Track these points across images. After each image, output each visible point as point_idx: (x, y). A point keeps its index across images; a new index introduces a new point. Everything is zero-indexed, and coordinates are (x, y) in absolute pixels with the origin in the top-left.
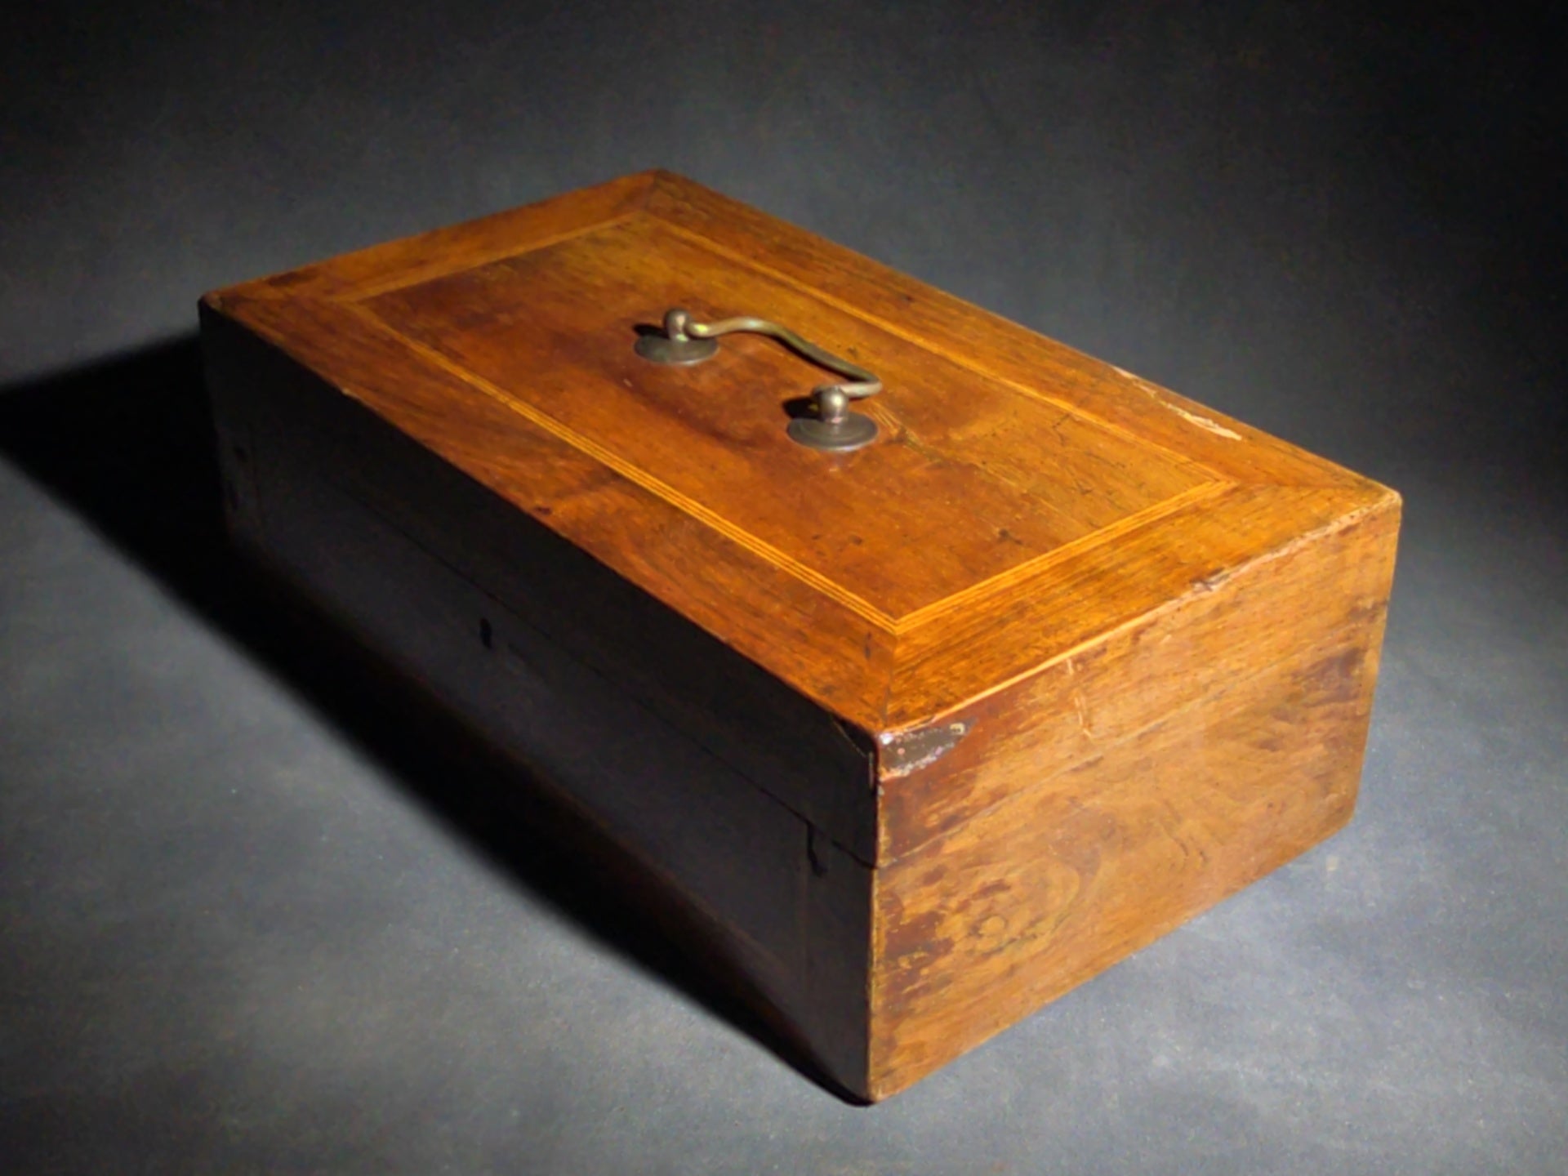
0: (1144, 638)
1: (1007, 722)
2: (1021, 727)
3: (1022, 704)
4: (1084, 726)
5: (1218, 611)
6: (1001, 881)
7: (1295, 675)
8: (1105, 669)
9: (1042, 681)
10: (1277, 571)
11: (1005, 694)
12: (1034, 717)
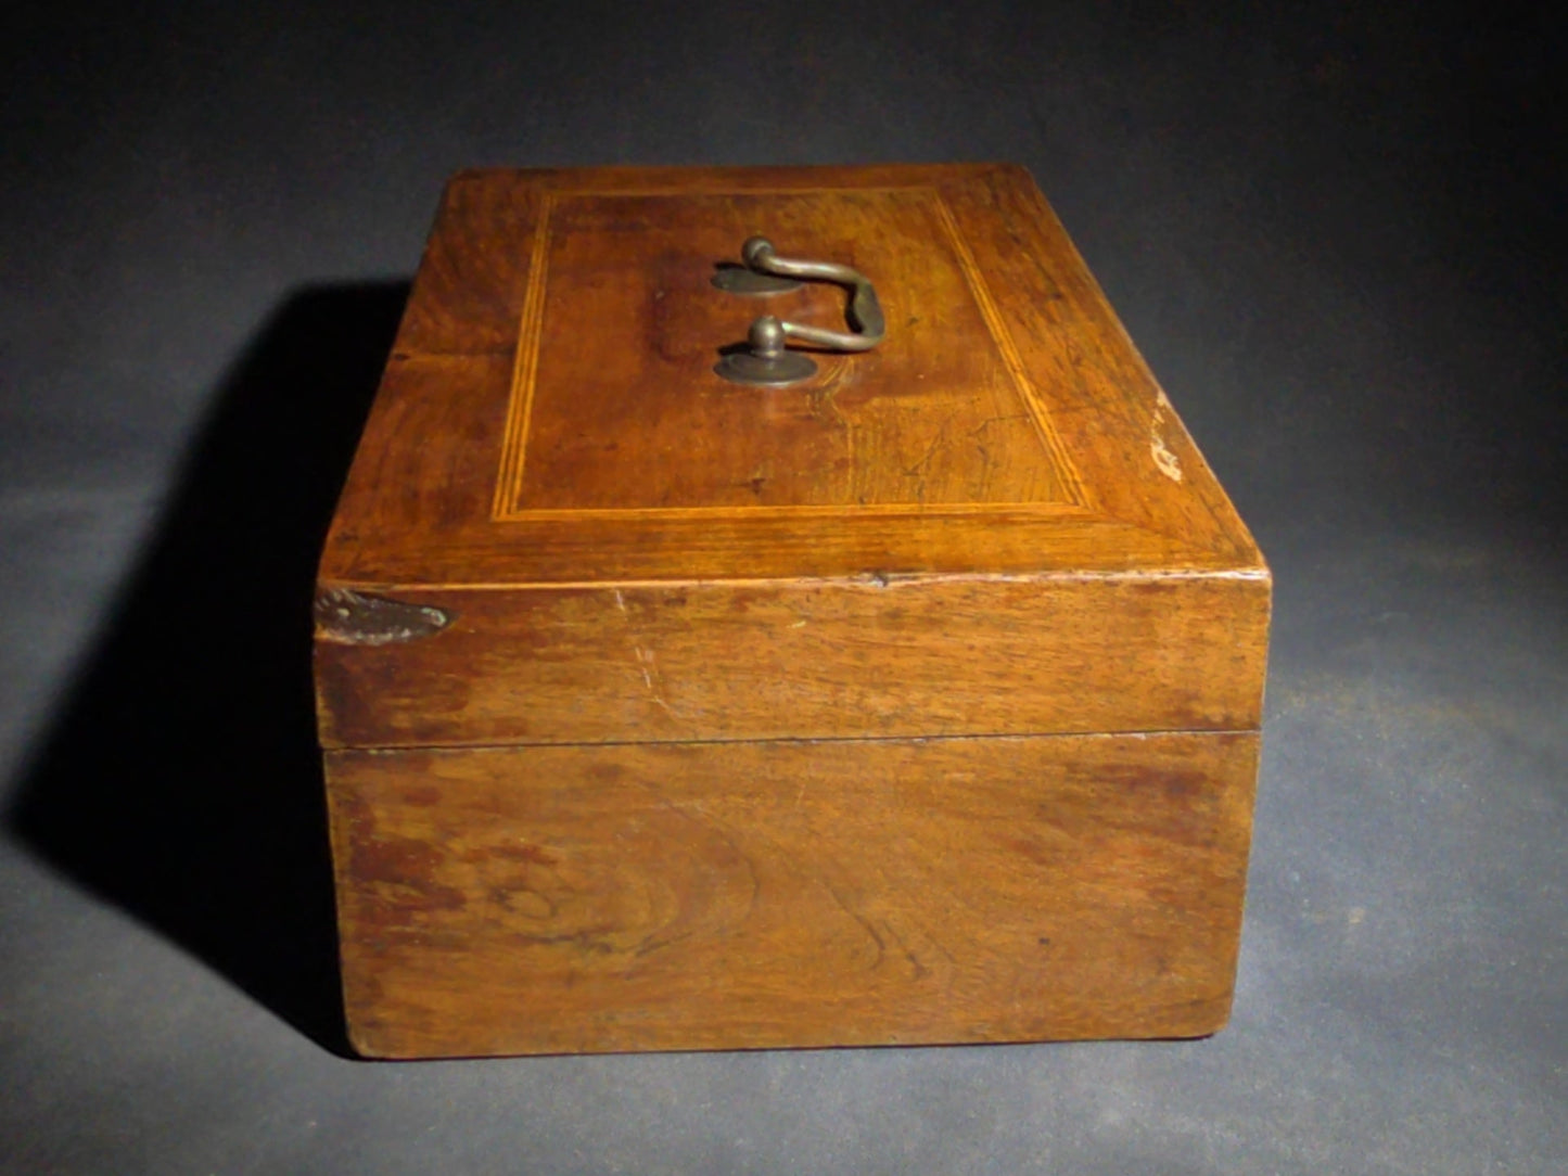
0: (755, 611)
1: (518, 638)
2: (541, 651)
3: (539, 622)
4: (655, 692)
5: (894, 618)
6: (535, 849)
7: (1072, 767)
8: (686, 627)
9: (572, 604)
10: (1009, 602)
11: (509, 598)
12: (563, 648)
